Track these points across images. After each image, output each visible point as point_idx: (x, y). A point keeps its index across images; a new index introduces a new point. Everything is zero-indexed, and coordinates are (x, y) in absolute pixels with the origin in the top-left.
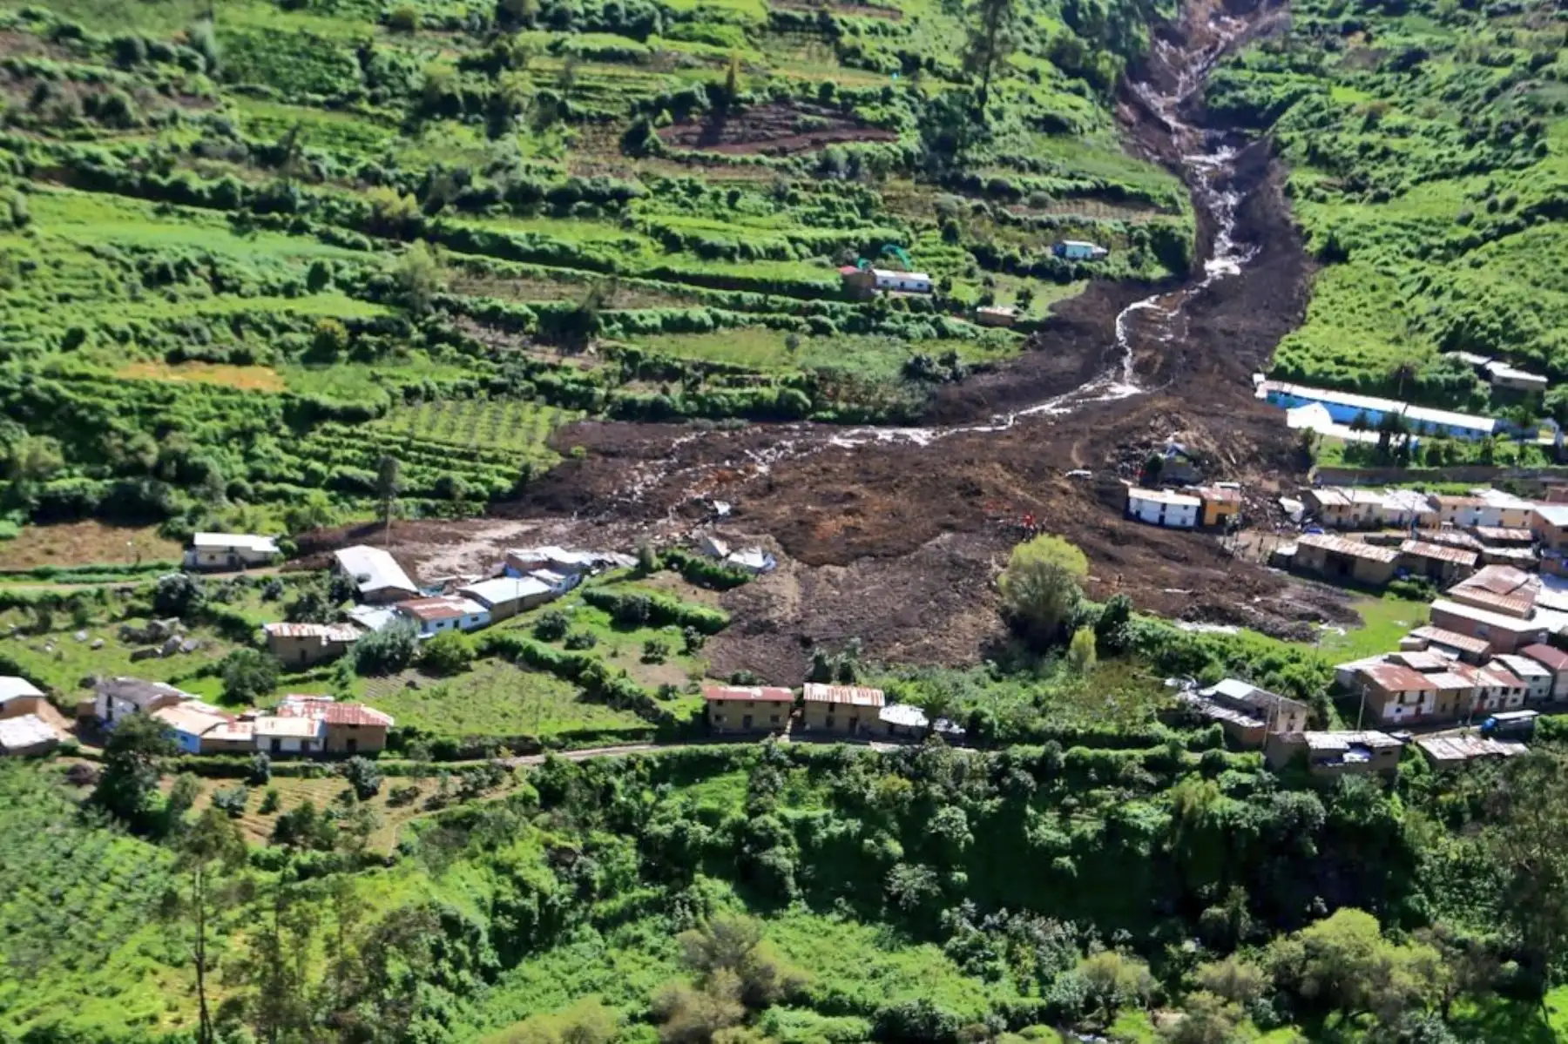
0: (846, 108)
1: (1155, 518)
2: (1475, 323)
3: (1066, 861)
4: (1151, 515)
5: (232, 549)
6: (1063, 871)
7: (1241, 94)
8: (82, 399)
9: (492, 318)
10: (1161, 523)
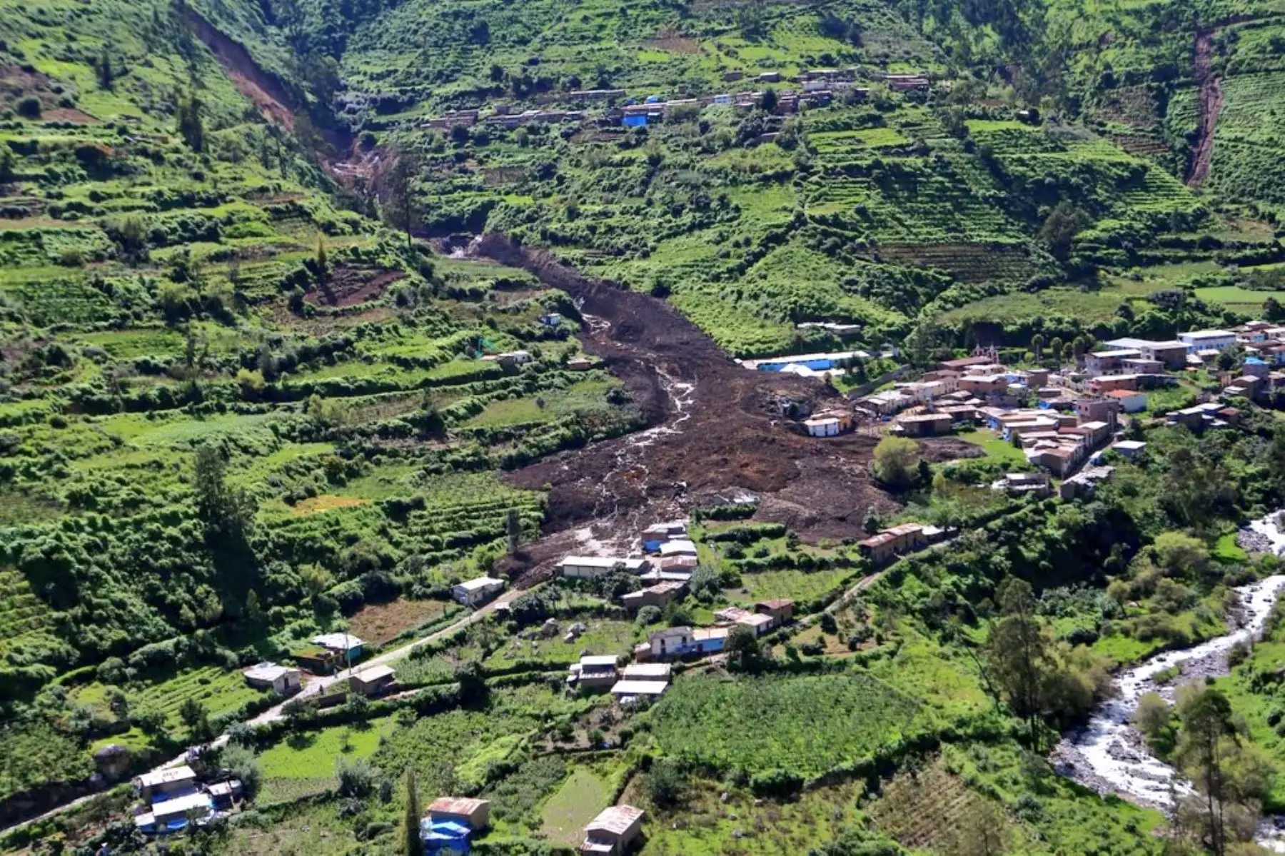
0: (373, 261)
1: (823, 434)
2: (802, 307)
3: (1043, 563)
4: (821, 432)
5: (483, 588)
6: (1045, 568)
7: (442, 211)
8: (302, 535)
9: (385, 432)
10: (827, 435)
